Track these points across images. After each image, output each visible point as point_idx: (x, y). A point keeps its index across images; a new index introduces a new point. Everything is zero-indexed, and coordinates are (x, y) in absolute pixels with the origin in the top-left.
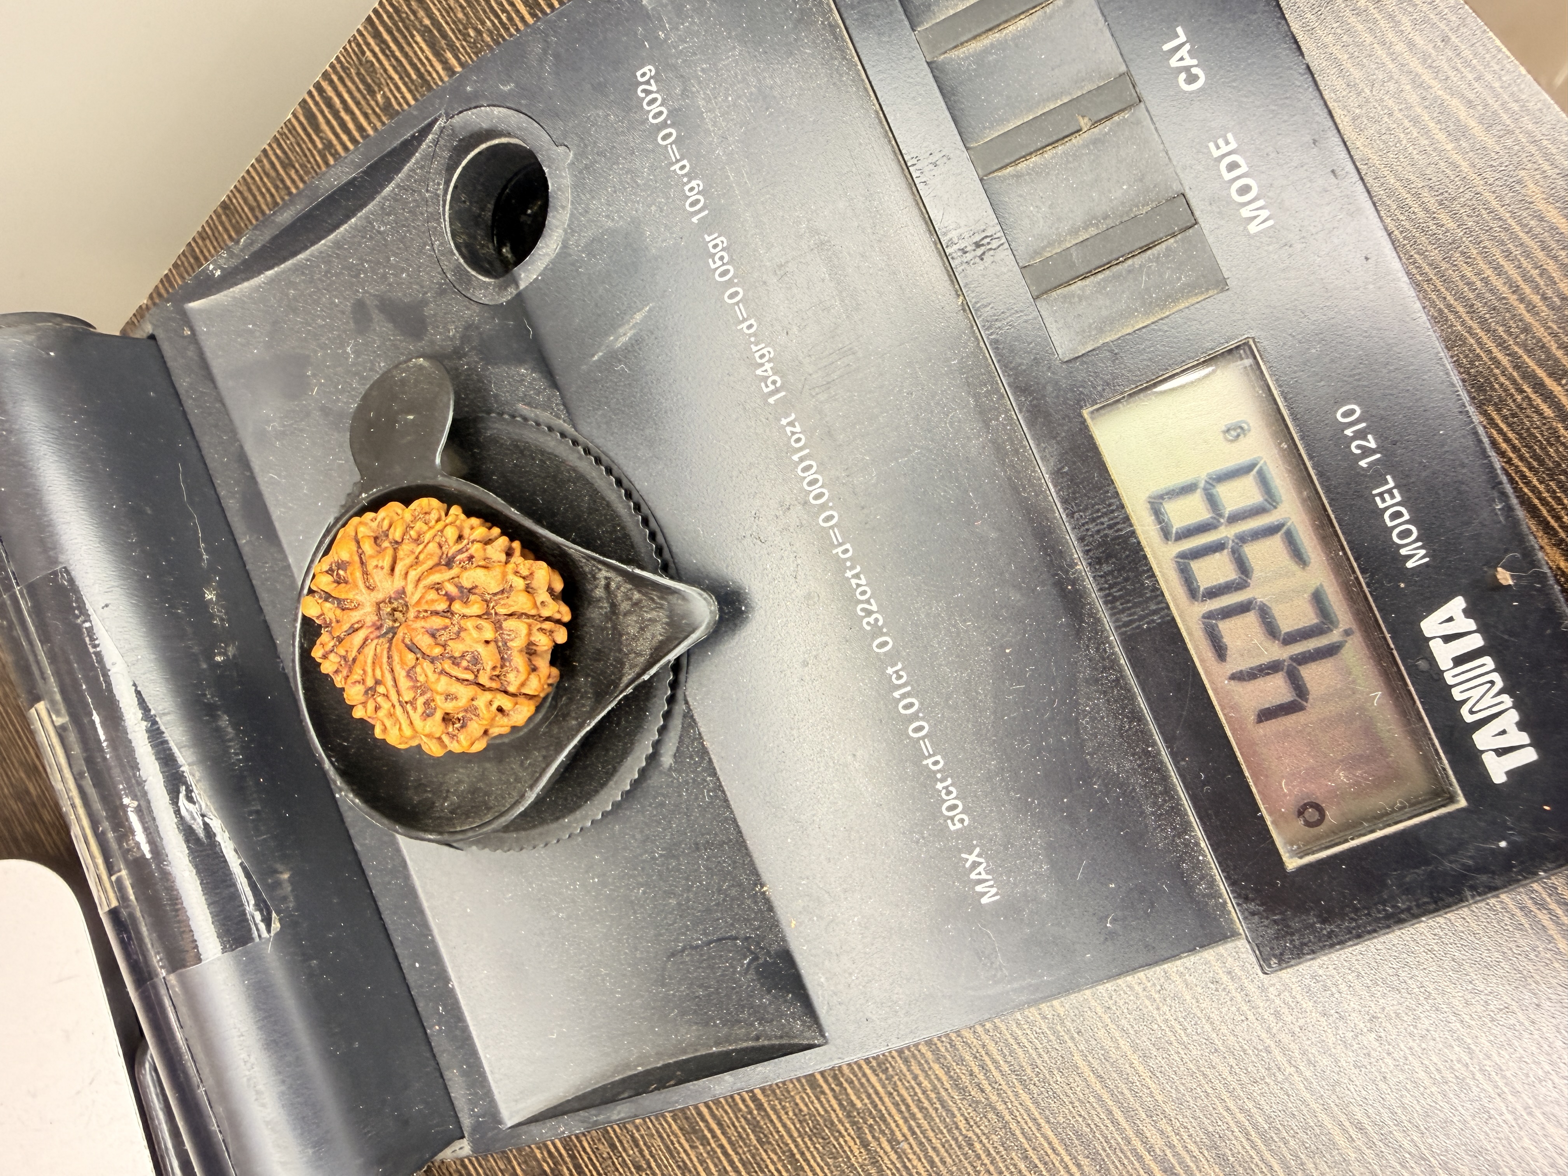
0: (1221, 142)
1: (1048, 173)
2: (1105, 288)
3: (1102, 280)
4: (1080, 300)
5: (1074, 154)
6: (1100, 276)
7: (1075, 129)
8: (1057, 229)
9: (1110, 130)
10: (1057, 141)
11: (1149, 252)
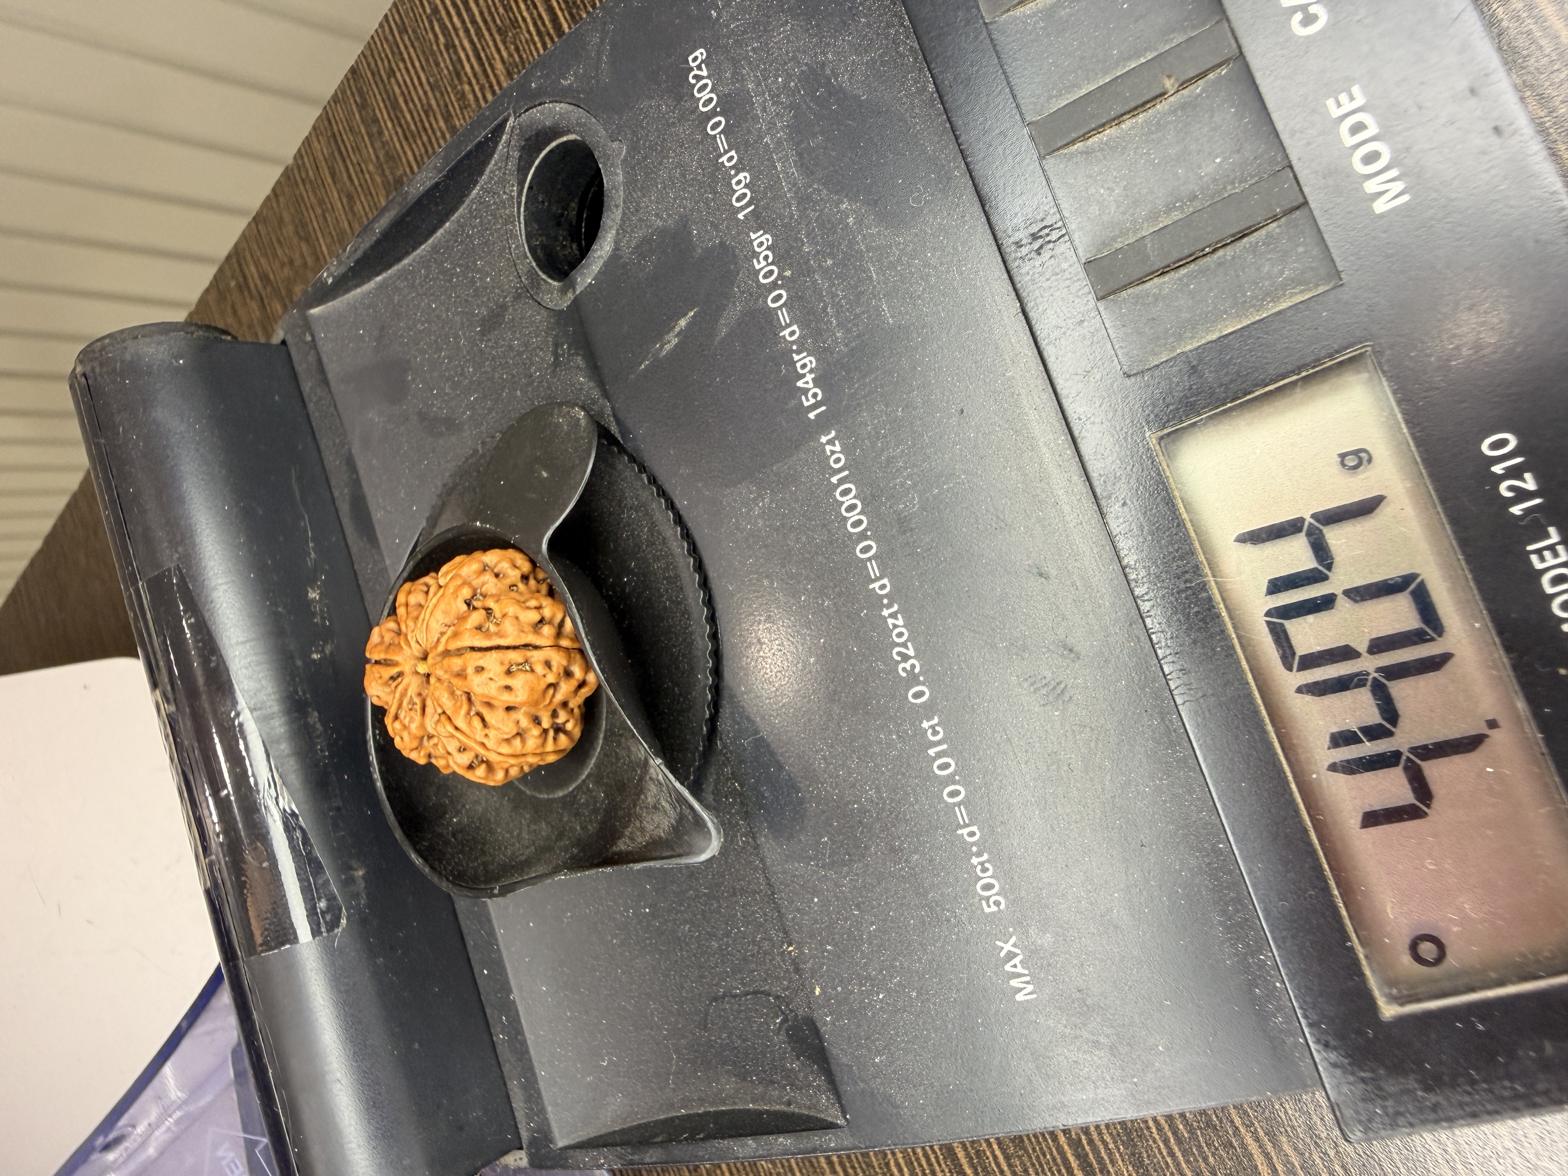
0: (1343, 97)
1: (1125, 148)
2: (1188, 285)
3: (1184, 276)
4: (1156, 300)
5: (1158, 123)
6: (1183, 271)
7: (1158, 91)
8: (1133, 214)
9: (1203, 91)
10: (1136, 108)
11: (1246, 240)
